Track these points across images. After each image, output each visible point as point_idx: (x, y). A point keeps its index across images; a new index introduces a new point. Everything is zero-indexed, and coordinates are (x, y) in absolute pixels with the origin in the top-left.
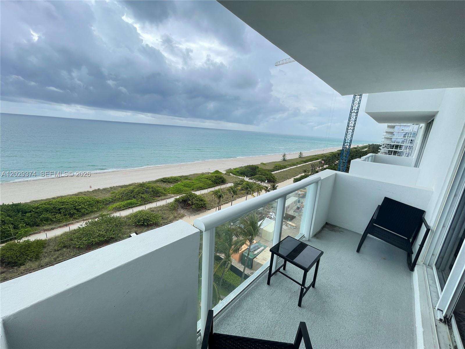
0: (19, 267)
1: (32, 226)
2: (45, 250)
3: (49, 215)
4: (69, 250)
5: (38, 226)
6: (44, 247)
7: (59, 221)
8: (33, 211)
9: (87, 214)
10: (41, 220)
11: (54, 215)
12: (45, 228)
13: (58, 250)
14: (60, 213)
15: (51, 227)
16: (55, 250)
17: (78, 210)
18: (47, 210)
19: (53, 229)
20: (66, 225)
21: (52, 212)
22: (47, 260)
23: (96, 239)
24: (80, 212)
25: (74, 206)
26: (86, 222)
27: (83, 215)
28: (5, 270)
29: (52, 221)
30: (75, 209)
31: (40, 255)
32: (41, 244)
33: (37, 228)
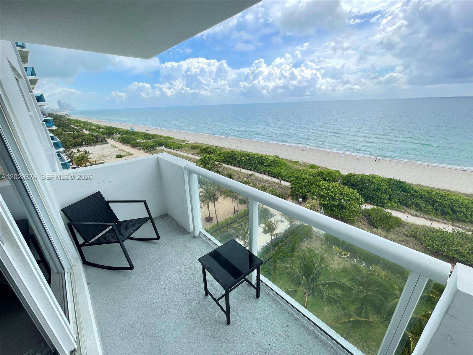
0: (374, 228)
1: (402, 204)
2: (397, 229)
3: (421, 202)
4: (416, 242)
5: (407, 207)
6: (398, 226)
7: (427, 212)
8: (411, 193)
9: (464, 221)
10: (412, 204)
11: (427, 204)
12: (411, 211)
13: (407, 236)
14: (433, 205)
15: (416, 213)
16: (404, 234)
17: (454, 212)
18: (422, 197)
19: (416, 216)
20: (431, 220)
21: (426, 201)
22: (394, 237)
23: (450, 253)
24: (457, 215)
25: (453, 206)
26: (454, 228)
27: (458, 220)
28: (366, 224)
29: (421, 209)
30: (452, 209)
31: (392, 230)
32: (398, 222)
33: (405, 208)
